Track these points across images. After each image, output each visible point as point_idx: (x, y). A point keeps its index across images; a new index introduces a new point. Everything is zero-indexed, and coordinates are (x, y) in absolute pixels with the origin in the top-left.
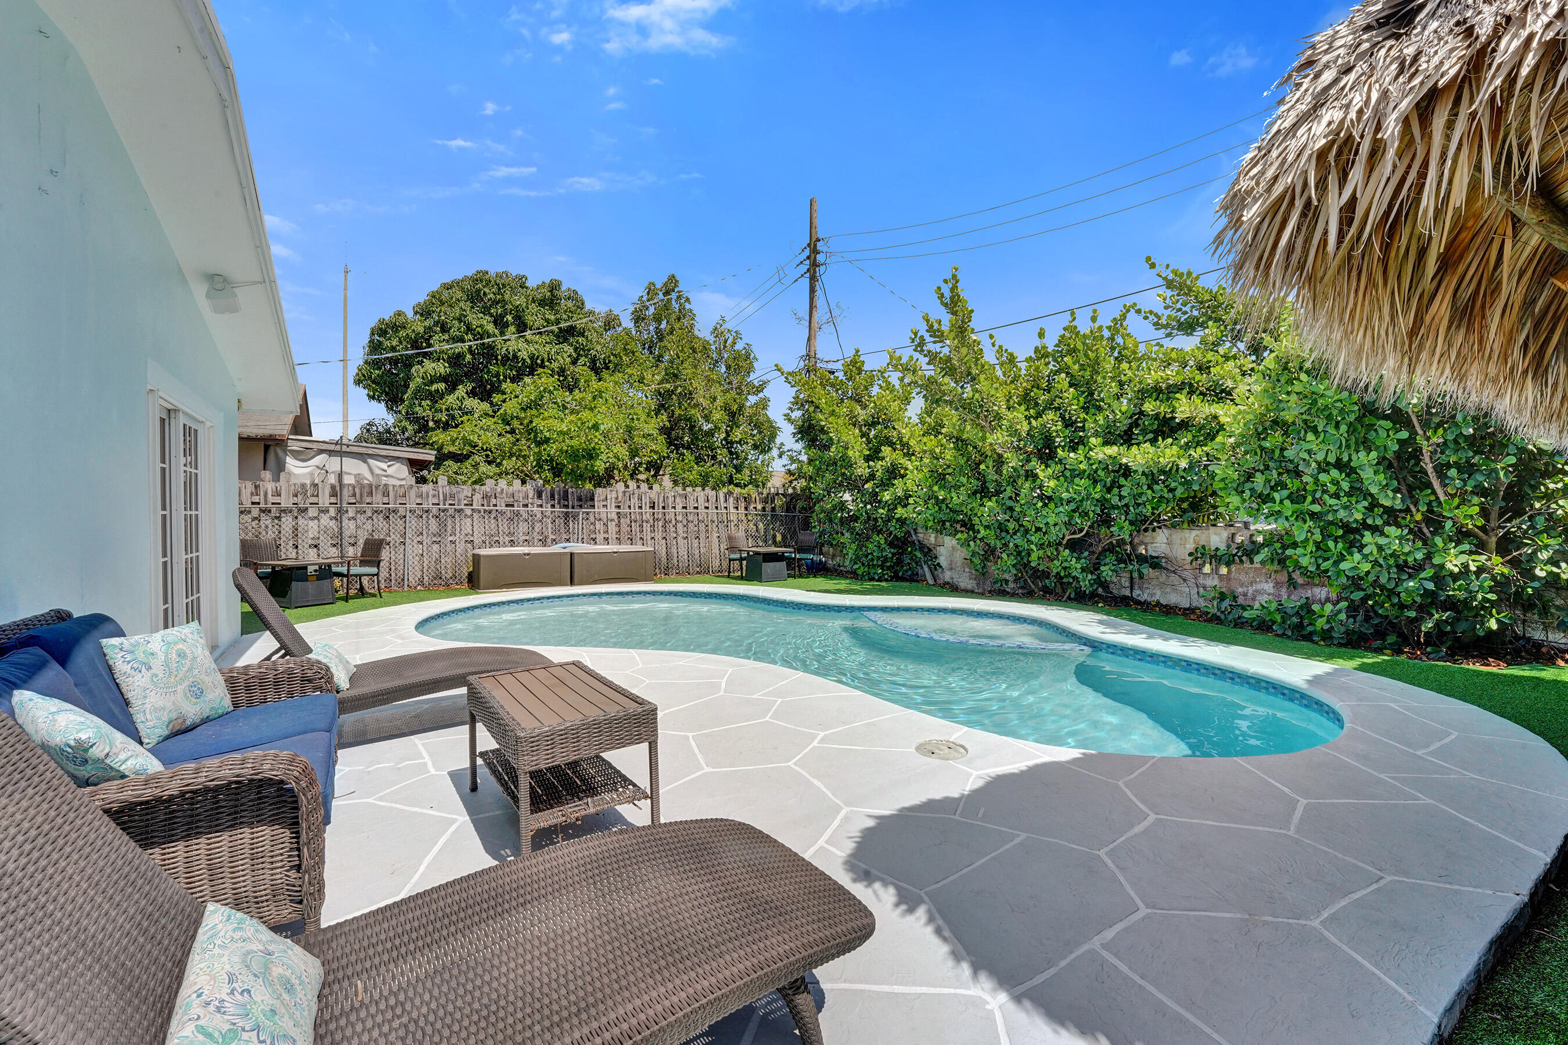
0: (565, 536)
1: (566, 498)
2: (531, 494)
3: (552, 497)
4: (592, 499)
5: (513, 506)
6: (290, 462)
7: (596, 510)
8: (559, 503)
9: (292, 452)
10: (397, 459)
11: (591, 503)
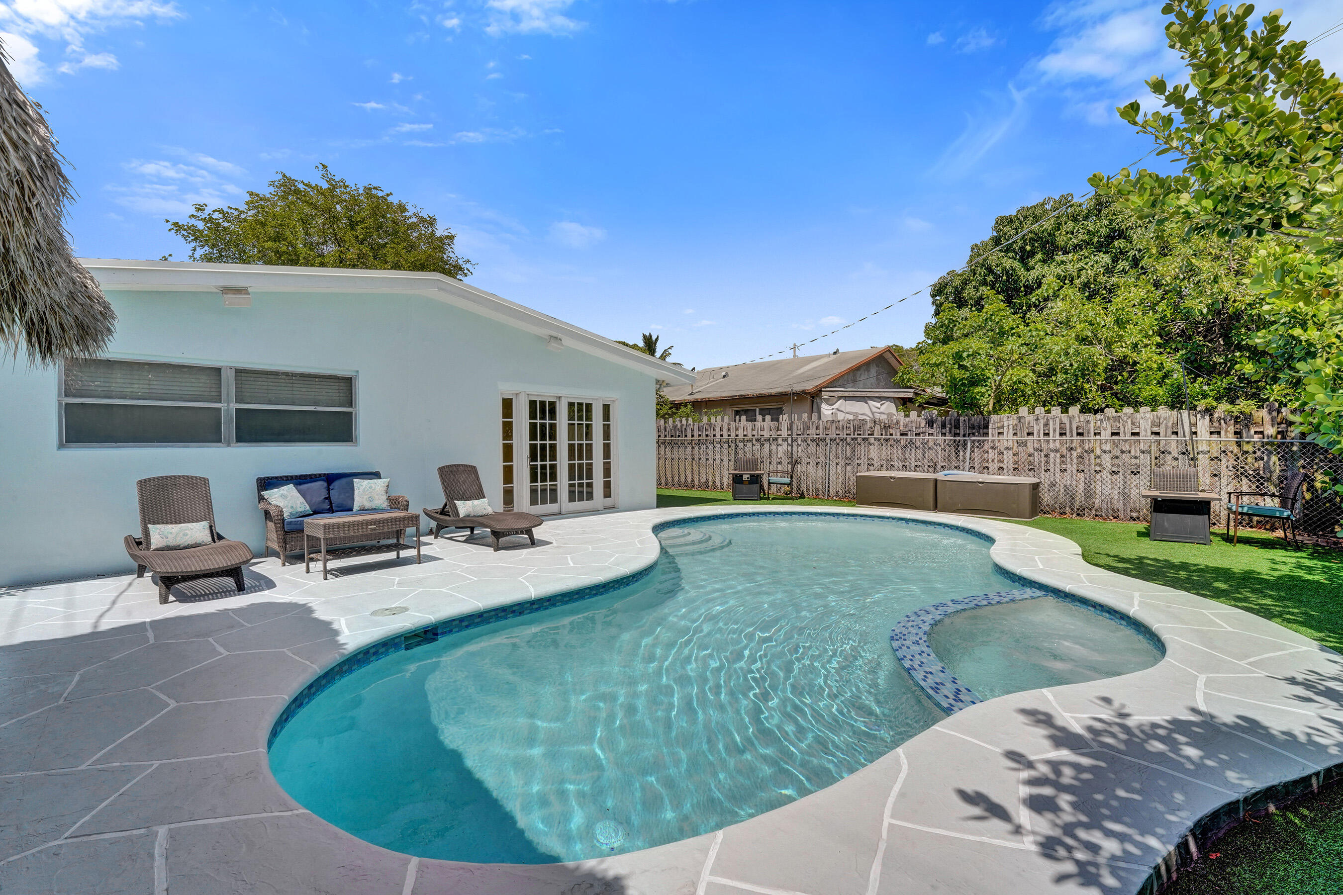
0: (954, 464)
1: (957, 426)
2: (923, 424)
3: (944, 426)
4: (987, 427)
5: (906, 435)
6: (824, 406)
7: (990, 438)
8: (950, 432)
9: (824, 399)
10: (887, 398)
11: (985, 431)
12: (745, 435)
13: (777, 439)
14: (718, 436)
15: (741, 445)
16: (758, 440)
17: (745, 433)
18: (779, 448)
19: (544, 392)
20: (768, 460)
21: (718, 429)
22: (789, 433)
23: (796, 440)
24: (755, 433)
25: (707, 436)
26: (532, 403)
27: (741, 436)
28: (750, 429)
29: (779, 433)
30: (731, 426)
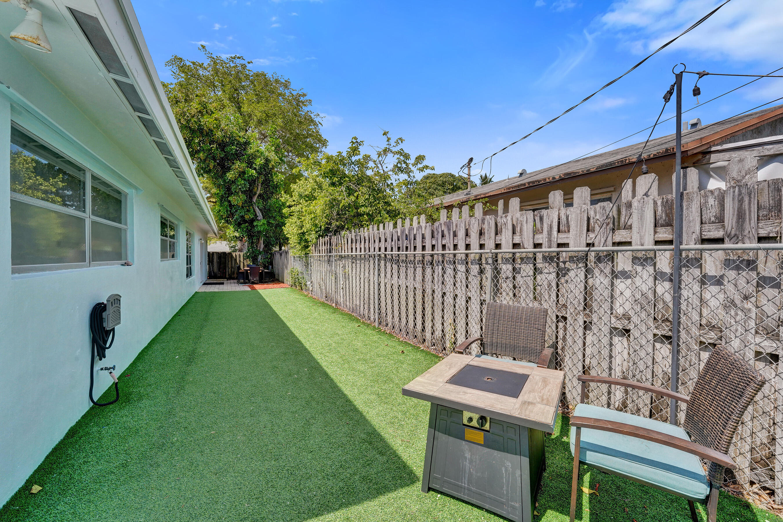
12: (515, 246)
13: (610, 257)
14: (461, 249)
15: (506, 269)
16: (549, 259)
17: (517, 240)
18: (621, 285)
20: (581, 319)
21: (461, 234)
22: (664, 234)
23: (697, 262)
24: (541, 238)
25: (444, 247)
27: (507, 248)
28: (528, 229)
29: (621, 236)
30: (485, 226)
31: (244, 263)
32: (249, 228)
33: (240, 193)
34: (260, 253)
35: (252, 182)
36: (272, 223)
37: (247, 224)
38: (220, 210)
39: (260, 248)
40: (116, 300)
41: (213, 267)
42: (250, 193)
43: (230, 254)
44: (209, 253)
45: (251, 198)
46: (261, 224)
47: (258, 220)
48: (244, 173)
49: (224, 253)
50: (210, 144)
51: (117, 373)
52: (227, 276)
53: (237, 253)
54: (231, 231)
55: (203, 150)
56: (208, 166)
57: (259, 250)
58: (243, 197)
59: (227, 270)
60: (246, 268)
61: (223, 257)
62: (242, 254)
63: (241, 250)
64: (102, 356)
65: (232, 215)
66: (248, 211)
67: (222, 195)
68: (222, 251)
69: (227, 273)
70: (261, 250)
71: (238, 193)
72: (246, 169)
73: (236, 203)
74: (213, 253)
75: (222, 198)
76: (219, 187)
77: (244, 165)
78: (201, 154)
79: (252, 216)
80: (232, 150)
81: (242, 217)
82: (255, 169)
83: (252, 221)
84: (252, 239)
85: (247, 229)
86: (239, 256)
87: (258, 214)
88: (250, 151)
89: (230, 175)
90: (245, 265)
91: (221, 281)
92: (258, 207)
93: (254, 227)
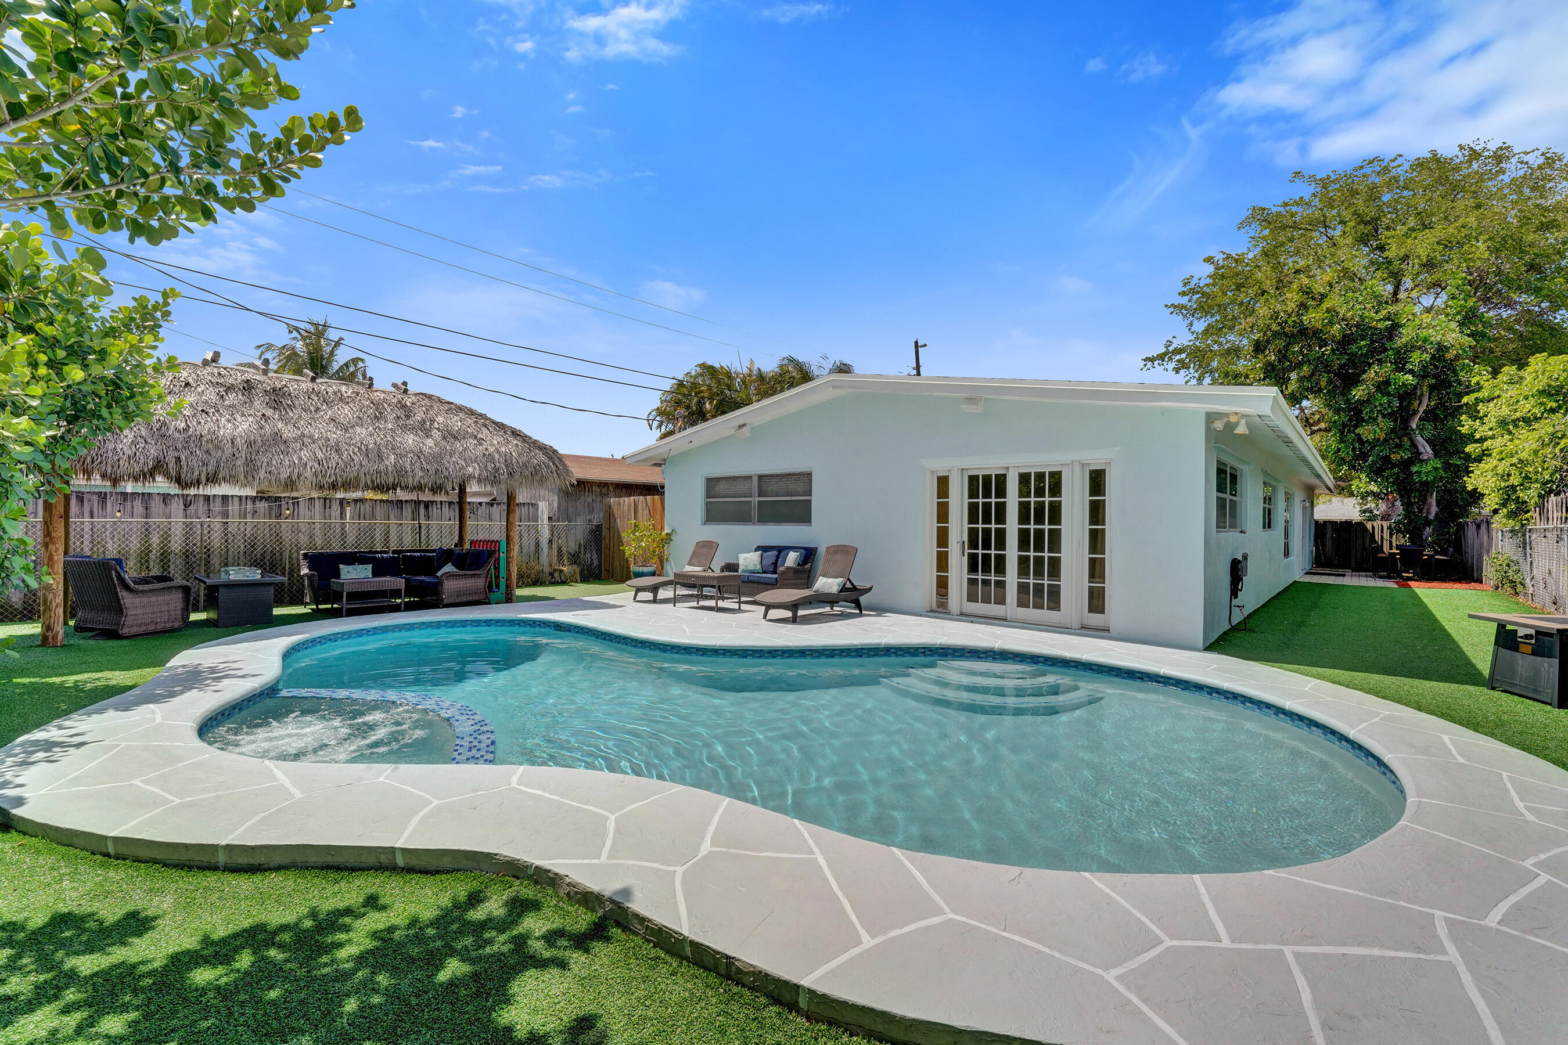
19: (987, 464)
26: (973, 480)
31: (1391, 542)
32: (1402, 476)
33: (1380, 419)
34: (1428, 523)
35: (1407, 395)
36: (1455, 465)
37: (1396, 470)
38: (1339, 450)
39: (1428, 512)
40: (1245, 557)
41: (1324, 546)
42: (1402, 416)
43: (1360, 525)
44: (1317, 522)
45: (1406, 422)
46: (1429, 466)
47: (1422, 461)
48: (1387, 382)
49: (1348, 524)
50: (1320, 348)
51: (1247, 612)
52: (1353, 565)
53: (1377, 524)
54: (1362, 482)
55: (1309, 361)
56: (1317, 384)
57: (1427, 517)
58: (1388, 424)
59: (1353, 553)
60: (1394, 551)
61: (1345, 528)
62: (1386, 524)
63: (1385, 517)
64: (1236, 597)
65: (1364, 456)
66: (1399, 446)
67: (1343, 423)
68: (1344, 519)
69: (1353, 559)
70: (1431, 517)
71: (1375, 419)
72: (1392, 376)
73: (1371, 437)
74: (1325, 522)
75: (1344, 428)
76: (1337, 411)
77: (1388, 367)
78: (1305, 368)
79: (1406, 455)
80: (1360, 348)
81: (1387, 458)
82: (1411, 372)
83: (1406, 464)
84: (1409, 497)
85: (1397, 479)
86: (1379, 528)
87: (1422, 450)
88: (1399, 342)
89: (1358, 393)
90: (1391, 543)
91: (1341, 571)
92: (1422, 436)
93: (1411, 474)
